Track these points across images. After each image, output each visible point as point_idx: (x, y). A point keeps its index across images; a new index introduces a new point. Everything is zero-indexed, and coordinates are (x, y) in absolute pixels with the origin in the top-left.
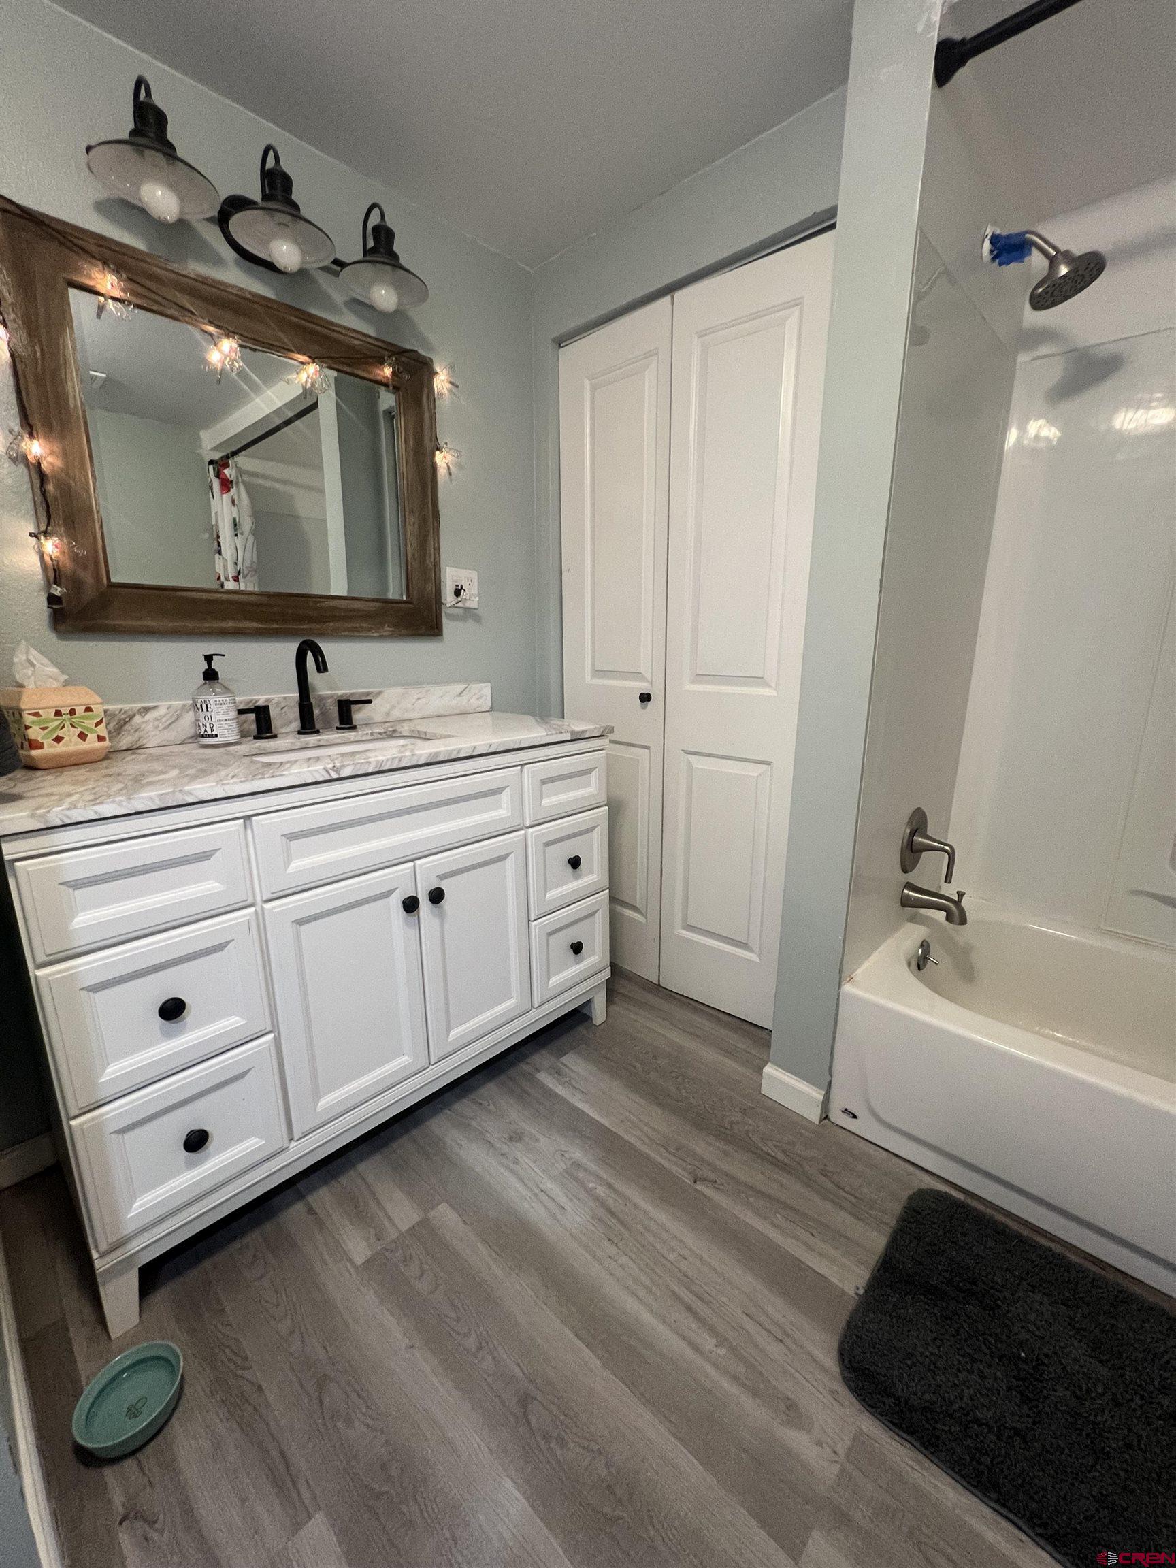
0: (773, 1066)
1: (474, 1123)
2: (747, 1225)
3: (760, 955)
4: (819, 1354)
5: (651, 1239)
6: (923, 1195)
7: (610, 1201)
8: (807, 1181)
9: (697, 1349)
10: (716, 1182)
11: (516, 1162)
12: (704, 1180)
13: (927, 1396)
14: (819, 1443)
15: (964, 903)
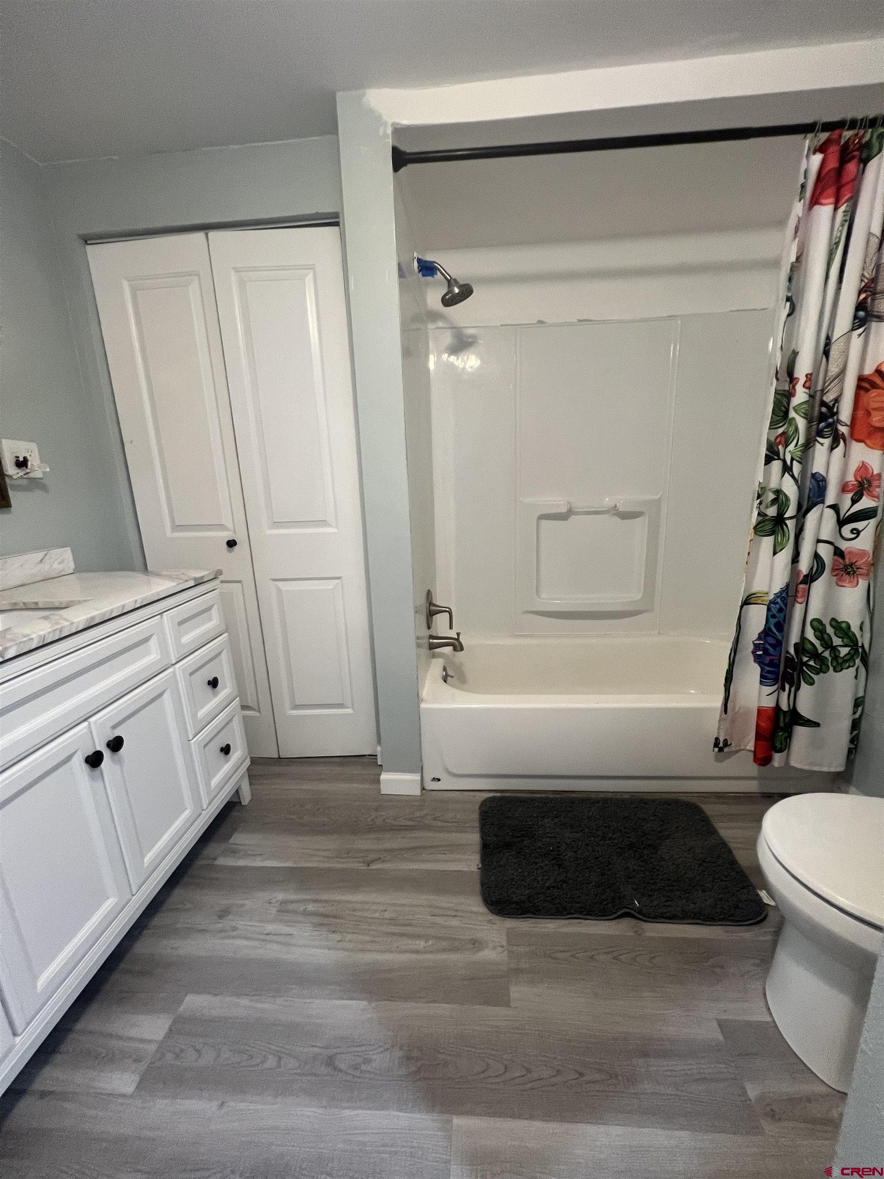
0: (385, 773)
1: (178, 926)
2: (410, 870)
3: (353, 708)
4: (475, 909)
5: (359, 914)
6: (484, 803)
7: (321, 910)
8: (429, 828)
9: (417, 952)
10: (380, 858)
11: (235, 929)
12: (372, 862)
13: (526, 892)
14: (494, 948)
15: (460, 640)
